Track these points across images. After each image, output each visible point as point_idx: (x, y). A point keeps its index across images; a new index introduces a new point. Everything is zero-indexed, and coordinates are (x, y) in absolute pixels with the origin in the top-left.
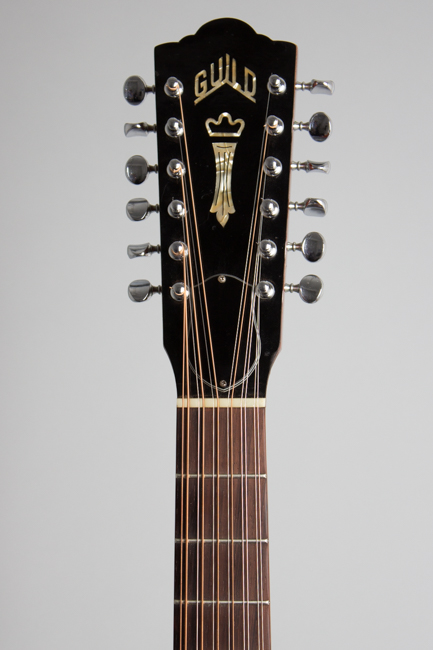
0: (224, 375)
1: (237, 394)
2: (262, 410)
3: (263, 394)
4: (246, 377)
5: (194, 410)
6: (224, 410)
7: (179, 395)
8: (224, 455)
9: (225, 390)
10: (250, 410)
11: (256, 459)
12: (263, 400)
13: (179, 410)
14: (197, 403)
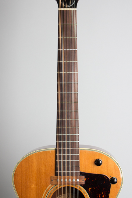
0: (68, 4)
1: (71, 7)
2: (76, 11)
3: (76, 8)
4: (73, 4)
5: (62, 11)
6: (68, 11)
7: (59, 8)
8: (68, 20)
9: (68, 7)
10: (73, 11)
11: (74, 21)
12: (76, 9)
13: (59, 11)
14: (62, 9)
